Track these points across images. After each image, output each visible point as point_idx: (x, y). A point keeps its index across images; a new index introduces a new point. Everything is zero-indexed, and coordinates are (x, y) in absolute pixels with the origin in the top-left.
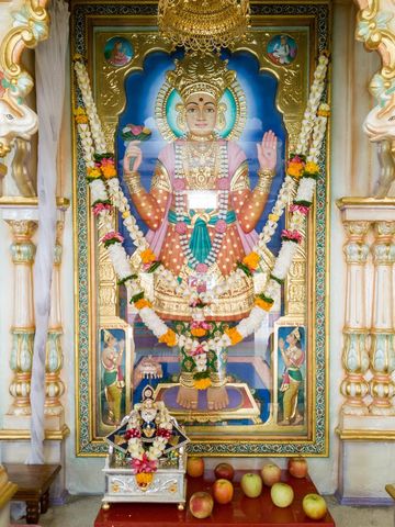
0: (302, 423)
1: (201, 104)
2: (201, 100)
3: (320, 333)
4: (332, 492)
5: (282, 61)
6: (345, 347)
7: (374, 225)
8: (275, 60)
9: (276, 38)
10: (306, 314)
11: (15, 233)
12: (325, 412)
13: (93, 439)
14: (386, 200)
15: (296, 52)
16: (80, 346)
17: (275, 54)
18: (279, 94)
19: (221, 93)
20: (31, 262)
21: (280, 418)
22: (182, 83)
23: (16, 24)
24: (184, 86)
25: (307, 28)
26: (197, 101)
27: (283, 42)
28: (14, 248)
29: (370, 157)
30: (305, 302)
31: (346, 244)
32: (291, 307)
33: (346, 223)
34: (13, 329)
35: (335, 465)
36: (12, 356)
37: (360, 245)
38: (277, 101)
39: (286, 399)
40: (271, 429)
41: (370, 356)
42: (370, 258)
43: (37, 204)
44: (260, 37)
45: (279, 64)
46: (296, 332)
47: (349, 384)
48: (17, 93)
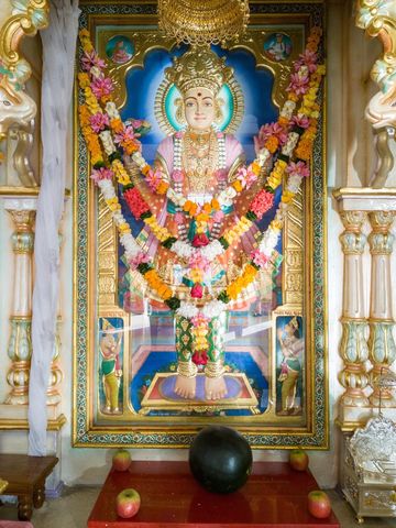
0: (300, 413)
1: (200, 99)
2: (199, 95)
3: (319, 322)
4: (333, 486)
5: (278, 58)
6: (344, 337)
7: (371, 215)
8: (271, 57)
9: (272, 37)
10: (303, 304)
11: (16, 223)
12: (324, 403)
13: (91, 430)
14: (383, 190)
15: (291, 49)
16: (79, 335)
17: (271, 51)
18: (275, 89)
19: (219, 88)
20: (31, 252)
21: (279, 409)
22: (181, 79)
23: (15, 13)
24: (183, 82)
25: (302, 26)
26: (196, 96)
27: (279, 40)
28: (15, 237)
30: (303, 291)
31: (344, 234)
32: (289, 297)
33: (342, 214)
34: (12, 318)
35: (335, 457)
36: (10, 345)
37: (357, 235)
38: (273, 96)
39: (284, 389)
40: (269, 420)
41: (369, 345)
42: (367, 247)
43: (37, 194)
44: (256, 35)
45: (275, 60)
46: (294, 322)
47: (349, 374)
48: (15, 80)
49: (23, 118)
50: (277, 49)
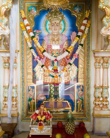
0: (83, 112)
1: (55, 24)
2: (55, 23)
3: (88, 87)
4: (91, 131)
5: (77, 12)
6: (95, 91)
7: (103, 57)
8: (75, 12)
9: (76, 6)
10: (84, 82)
11: (4, 60)
12: (89, 109)
13: (26, 116)
14: (106, 51)
15: (81, 10)
16: (22, 91)
17: (75, 10)
18: (77, 21)
19: (61, 21)
20: (9, 68)
21: (77, 111)
22: (50, 18)
23: (3, 4)
24: (51, 19)
25: (85, 3)
26: (54, 23)
27: (78, 7)
28: (4, 64)
29: (102, 39)
30: (84, 79)
31: (95, 63)
32: (80, 80)
33: (95, 57)
34: (4, 86)
35: (92, 123)
36: (4, 94)
37: (99, 63)
38: (76, 23)
40: (74, 113)
41: (102, 93)
42: (102, 67)
43: (9, 52)
44: (71, 6)
45: (77, 13)
46: (81, 87)
47: (96, 101)
48: (4, 23)
49: (6, 34)
50: (77, 10)
